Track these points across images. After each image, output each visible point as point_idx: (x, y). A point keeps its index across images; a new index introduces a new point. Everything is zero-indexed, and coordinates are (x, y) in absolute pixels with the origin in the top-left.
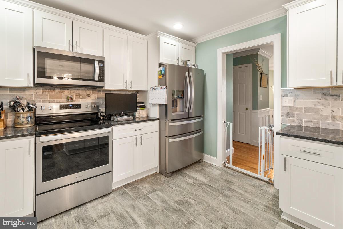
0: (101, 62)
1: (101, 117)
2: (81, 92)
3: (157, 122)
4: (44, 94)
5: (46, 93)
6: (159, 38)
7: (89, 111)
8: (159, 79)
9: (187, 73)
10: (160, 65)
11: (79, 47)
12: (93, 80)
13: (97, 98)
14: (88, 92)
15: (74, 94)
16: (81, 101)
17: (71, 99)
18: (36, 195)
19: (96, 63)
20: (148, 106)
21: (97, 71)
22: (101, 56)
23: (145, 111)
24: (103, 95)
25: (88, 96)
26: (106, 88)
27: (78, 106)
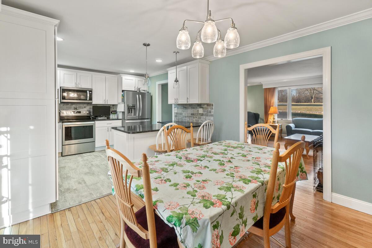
0: (91, 91)
1: (92, 118)
2: (81, 105)
3: (121, 121)
4: (64, 106)
5: (65, 106)
6: (122, 77)
7: (86, 115)
8: (122, 99)
9: (137, 96)
10: (123, 91)
11: (80, 84)
12: (87, 100)
13: (90, 108)
14: (85, 105)
15: (78, 106)
16: (81, 109)
17: (76, 108)
18: (62, 145)
19: (88, 92)
20: (118, 113)
21: (88, 95)
22: (91, 88)
23: (116, 115)
24: (92, 107)
25: (85, 107)
26: (93, 103)
27: (80, 112)
